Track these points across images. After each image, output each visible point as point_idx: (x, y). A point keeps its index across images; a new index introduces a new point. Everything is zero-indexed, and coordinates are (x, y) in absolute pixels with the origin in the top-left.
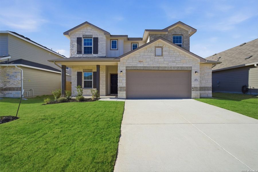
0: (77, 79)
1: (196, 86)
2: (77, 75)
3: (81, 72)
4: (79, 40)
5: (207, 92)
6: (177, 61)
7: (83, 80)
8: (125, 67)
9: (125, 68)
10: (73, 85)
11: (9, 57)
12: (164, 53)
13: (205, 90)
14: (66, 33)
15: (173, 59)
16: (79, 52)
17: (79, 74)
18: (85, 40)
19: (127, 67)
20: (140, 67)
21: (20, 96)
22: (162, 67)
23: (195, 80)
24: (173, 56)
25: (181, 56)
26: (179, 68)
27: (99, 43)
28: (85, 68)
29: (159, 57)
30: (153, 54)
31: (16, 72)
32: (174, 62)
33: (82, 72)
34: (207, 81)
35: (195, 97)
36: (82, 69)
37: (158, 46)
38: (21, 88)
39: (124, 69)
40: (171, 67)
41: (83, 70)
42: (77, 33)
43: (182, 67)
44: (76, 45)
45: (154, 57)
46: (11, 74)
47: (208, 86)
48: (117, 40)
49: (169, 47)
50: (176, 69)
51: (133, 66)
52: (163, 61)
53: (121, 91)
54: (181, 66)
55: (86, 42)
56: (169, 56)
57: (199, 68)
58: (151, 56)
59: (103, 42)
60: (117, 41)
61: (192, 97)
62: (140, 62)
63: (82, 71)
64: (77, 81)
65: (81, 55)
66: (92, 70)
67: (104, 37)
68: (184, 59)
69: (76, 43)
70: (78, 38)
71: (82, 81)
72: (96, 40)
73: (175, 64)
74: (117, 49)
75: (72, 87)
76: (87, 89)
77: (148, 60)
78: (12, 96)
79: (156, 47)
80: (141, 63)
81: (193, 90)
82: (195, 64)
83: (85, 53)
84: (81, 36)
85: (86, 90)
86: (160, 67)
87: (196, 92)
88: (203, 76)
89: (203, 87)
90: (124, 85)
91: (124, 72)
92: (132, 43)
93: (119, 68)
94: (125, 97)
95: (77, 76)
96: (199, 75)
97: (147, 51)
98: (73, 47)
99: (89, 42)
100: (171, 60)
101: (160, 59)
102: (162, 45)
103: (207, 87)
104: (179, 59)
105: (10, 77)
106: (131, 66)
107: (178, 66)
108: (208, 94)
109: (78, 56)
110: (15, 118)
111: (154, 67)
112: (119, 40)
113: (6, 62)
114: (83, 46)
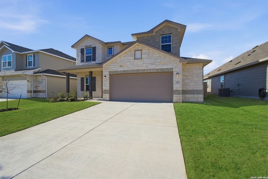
0: (81, 84)
1: (177, 89)
2: (80, 80)
4: (82, 51)
5: (196, 96)
6: (156, 63)
9: (108, 73)
11: (40, 69)
12: (143, 56)
13: (194, 94)
14: (73, 46)
15: (153, 62)
16: (82, 61)
17: (82, 80)
18: (87, 50)
19: (110, 72)
20: (121, 71)
21: (45, 97)
22: (141, 70)
23: (177, 82)
24: (152, 58)
25: (161, 57)
26: (159, 70)
27: (96, 52)
29: (138, 60)
30: (133, 58)
31: (42, 79)
32: (153, 64)
33: (84, 78)
34: (196, 84)
35: (176, 101)
37: (137, 49)
38: (45, 91)
40: (150, 69)
41: (85, 75)
42: (81, 45)
43: (161, 69)
45: (133, 60)
46: (40, 81)
47: (198, 89)
49: (148, 50)
50: (155, 71)
51: (115, 70)
52: (142, 64)
53: (105, 93)
54: (161, 67)
56: (148, 58)
57: (181, 69)
58: (130, 60)
59: (100, 50)
60: (112, 47)
61: (174, 101)
62: (120, 66)
65: (84, 63)
67: (101, 46)
68: (164, 60)
69: (80, 54)
70: (81, 49)
71: (85, 85)
72: (94, 49)
73: (154, 66)
74: (108, 55)
75: (77, 90)
77: (128, 64)
78: (40, 96)
79: (135, 51)
80: (122, 67)
81: (174, 93)
82: (177, 64)
83: (87, 61)
84: (84, 47)
86: (139, 70)
87: (178, 95)
88: (191, 77)
89: (191, 90)
90: (108, 88)
91: (108, 76)
93: (104, 73)
94: (108, 99)
96: (181, 76)
97: (127, 56)
99: (90, 51)
100: (150, 62)
101: (139, 62)
102: (141, 48)
103: (196, 90)
104: (159, 61)
105: (40, 83)
106: (113, 70)
107: (157, 68)
108: (198, 99)
109: (81, 64)
110: (17, 109)
111: (133, 70)
112: (114, 47)
113: (38, 72)
114: (85, 55)
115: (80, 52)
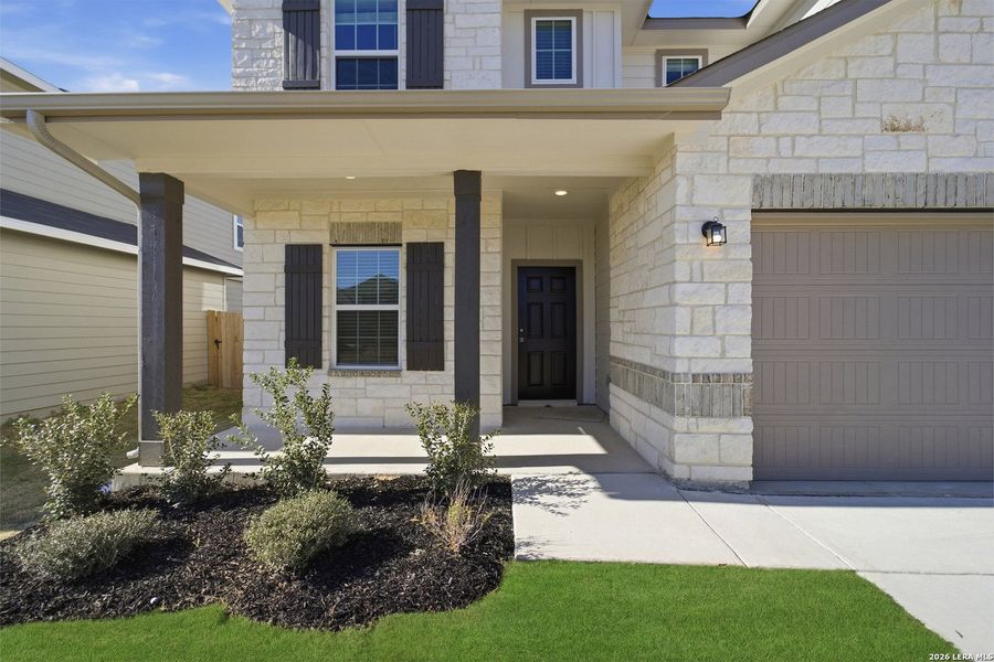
0: (281, 301)
2: (281, 268)
3: (317, 248)
7: (331, 308)
8: (749, 183)
9: (744, 197)
10: (258, 345)
17: (302, 264)
19: (760, 184)
27: (448, 30)
28: (345, 219)
33: (319, 247)
36: (325, 225)
39: (734, 203)
41: (333, 227)
44: (280, 40)
48: (579, 13)
51: (825, 169)
55: (356, 21)
60: (574, 20)
62: (892, 128)
63: (323, 238)
64: (282, 316)
66: (397, 227)
71: (325, 312)
74: (574, 80)
75: (246, 357)
76: (363, 374)
77: (978, 108)
80: (907, 140)
85: (349, 382)
92: (659, 54)
93: (691, 195)
95: (282, 278)
98: (253, 60)
99: (377, 21)
112: (586, 18)
114: (329, 53)
115: (279, 15)
